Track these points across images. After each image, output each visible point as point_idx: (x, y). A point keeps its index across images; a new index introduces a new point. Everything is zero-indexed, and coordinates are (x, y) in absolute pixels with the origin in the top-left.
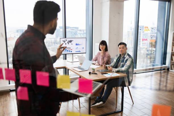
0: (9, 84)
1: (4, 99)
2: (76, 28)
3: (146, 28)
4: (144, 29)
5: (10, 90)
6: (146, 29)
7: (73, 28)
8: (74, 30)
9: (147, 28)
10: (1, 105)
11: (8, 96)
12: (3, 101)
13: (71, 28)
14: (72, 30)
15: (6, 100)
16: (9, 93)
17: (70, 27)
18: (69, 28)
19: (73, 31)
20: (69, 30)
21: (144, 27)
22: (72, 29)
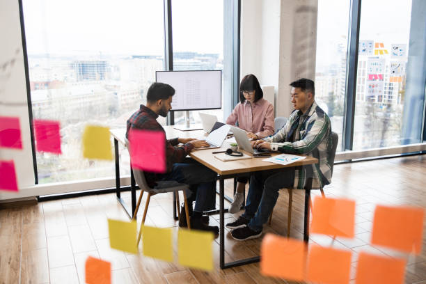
0: (37, 183)
1: (23, 218)
2: (212, 55)
3: (379, 46)
4: (374, 49)
5: (38, 197)
6: (380, 48)
7: (205, 55)
8: (207, 60)
9: (382, 45)
10: (15, 231)
11: (32, 212)
12: (20, 223)
13: (200, 55)
14: (203, 61)
15: (26, 221)
16: (37, 204)
17: (199, 53)
18: (196, 58)
19: (205, 63)
20: (197, 61)
21: (374, 45)
22: (203, 58)
